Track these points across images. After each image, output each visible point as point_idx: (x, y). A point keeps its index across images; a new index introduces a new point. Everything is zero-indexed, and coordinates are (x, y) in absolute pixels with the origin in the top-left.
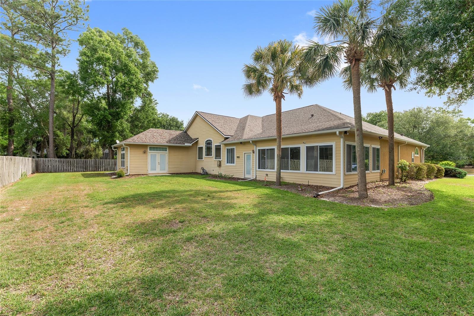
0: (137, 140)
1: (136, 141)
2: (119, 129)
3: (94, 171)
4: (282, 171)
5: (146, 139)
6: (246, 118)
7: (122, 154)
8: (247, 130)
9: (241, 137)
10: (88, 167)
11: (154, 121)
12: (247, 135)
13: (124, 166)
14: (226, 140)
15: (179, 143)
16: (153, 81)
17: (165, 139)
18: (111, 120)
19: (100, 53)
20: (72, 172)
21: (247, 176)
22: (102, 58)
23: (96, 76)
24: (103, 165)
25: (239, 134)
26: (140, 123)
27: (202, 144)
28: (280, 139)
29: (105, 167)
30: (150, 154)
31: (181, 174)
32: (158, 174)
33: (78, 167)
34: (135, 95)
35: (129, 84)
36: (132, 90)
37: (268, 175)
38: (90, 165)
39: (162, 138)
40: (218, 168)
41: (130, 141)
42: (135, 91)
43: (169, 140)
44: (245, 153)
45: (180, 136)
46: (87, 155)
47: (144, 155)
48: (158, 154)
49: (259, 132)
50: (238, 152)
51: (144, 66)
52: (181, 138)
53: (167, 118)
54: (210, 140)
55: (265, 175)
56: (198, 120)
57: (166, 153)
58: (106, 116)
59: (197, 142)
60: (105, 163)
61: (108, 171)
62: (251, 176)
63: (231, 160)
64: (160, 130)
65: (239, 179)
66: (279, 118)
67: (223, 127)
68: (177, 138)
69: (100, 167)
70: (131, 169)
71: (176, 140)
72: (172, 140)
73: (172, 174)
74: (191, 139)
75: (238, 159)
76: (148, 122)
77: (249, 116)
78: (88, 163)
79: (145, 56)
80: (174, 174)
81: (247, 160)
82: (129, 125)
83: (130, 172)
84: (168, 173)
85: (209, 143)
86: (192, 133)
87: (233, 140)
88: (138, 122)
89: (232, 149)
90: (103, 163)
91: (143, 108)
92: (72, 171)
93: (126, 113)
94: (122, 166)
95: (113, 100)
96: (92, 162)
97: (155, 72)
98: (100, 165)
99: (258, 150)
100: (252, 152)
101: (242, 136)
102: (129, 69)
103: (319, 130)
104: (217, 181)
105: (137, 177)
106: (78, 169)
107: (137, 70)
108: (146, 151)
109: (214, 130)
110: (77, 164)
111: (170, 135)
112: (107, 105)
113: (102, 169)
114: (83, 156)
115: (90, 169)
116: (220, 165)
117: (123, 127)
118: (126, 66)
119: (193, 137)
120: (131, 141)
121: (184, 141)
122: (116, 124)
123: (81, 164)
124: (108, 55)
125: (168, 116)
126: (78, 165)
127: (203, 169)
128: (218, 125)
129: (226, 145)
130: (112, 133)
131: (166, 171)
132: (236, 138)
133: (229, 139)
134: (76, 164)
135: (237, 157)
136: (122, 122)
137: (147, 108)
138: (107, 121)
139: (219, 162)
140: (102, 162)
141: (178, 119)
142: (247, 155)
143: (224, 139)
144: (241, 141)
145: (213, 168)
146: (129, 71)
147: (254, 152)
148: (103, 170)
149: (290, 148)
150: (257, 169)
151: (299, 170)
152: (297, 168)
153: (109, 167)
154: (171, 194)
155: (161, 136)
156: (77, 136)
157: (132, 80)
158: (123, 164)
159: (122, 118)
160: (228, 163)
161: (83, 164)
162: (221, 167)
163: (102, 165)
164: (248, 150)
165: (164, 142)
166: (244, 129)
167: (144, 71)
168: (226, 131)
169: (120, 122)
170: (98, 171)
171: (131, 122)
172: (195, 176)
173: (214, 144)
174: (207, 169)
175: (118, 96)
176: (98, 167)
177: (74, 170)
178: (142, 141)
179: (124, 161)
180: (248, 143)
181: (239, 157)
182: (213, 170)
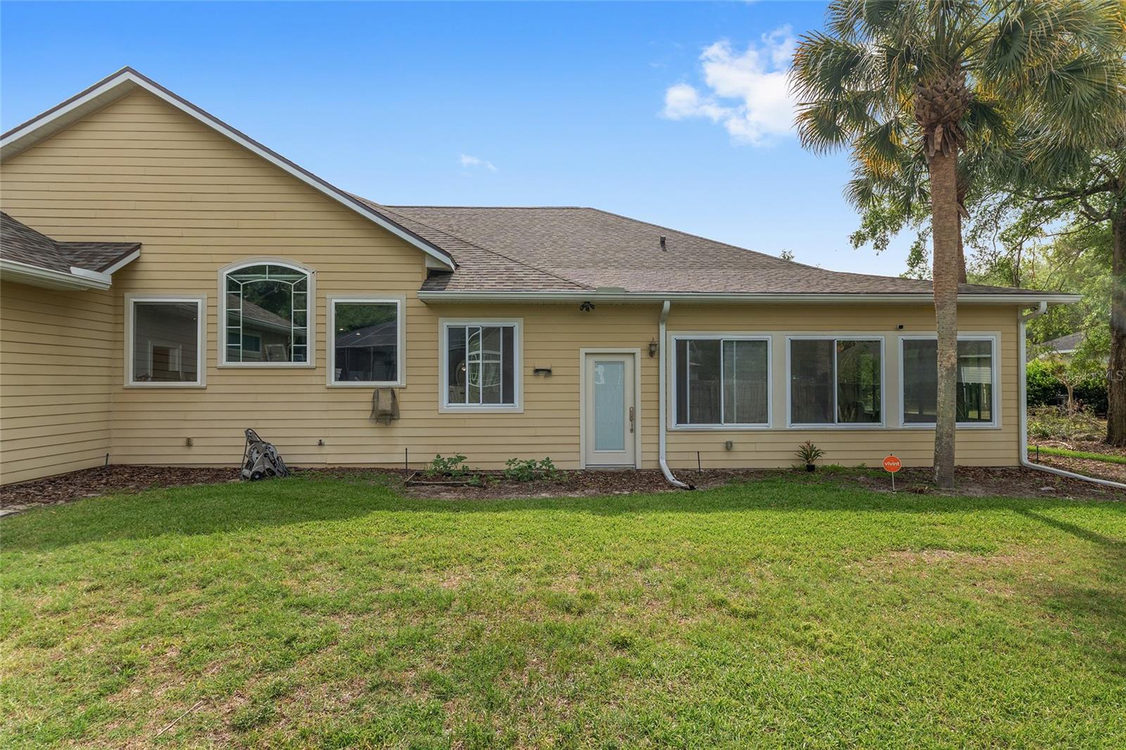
21: (599, 458)
37: (735, 447)
40: (368, 432)
44: (588, 355)
50: (541, 344)
54: (279, 270)
55: (720, 448)
59: (129, 268)
62: (633, 457)
63: (483, 381)
75: (545, 380)
89: (489, 331)
100: (638, 350)
116: (391, 414)
127: (260, 444)
135: (537, 371)
139: (387, 395)
142: (597, 363)
145: (320, 433)
149: (839, 343)
150: (673, 425)
160: (455, 399)
164: (612, 338)
173: (326, 295)
181: (548, 372)
182: (321, 444)
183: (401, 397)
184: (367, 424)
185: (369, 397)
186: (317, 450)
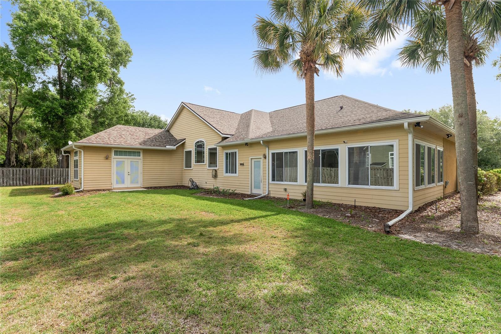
0: (96, 140)
1: (93, 141)
2: (77, 127)
3: (40, 184)
4: (315, 184)
5: (109, 139)
6: (249, 114)
7: (75, 160)
8: (252, 126)
9: (246, 137)
10: (31, 179)
11: (126, 118)
12: (254, 133)
13: (77, 178)
14: (225, 141)
15: (158, 145)
16: (125, 66)
17: (138, 139)
18: (63, 114)
19: (43, 16)
20: (6, 186)
21: (255, 191)
22: (46, 25)
23: (37, 50)
24: (54, 175)
25: (243, 132)
26: (107, 119)
27: (191, 147)
28: (313, 135)
29: (56, 179)
30: (115, 160)
31: (160, 187)
32: (128, 188)
33: (15, 179)
34: (97, 80)
35: (88, 65)
36: (94, 73)
37: (288, 190)
38: (34, 176)
39: (134, 139)
40: (213, 180)
41: (84, 142)
42: (98, 76)
43: (144, 141)
44: (252, 159)
45: (160, 136)
46: (35, 162)
47: (107, 162)
48: (127, 161)
49: (268, 131)
50: (242, 156)
51: (111, 44)
52: (162, 138)
53: (147, 116)
54: (201, 141)
55: (283, 190)
56: (184, 114)
57: (139, 160)
58: (54, 108)
59: (184, 144)
60: (56, 173)
61: (60, 184)
62: (262, 192)
63: (231, 167)
64: (132, 128)
65: (243, 196)
66: (311, 103)
67: (220, 123)
68: (155, 139)
69: (48, 179)
70: (85, 182)
71: (154, 141)
72: (147, 141)
73: (148, 188)
74: (176, 140)
75: (242, 167)
76: (117, 118)
77: (253, 111)
78: (31, 173)
79: (112, 31)
80: (151, 188)
81: (254, 168)
82: (90, 121)
83: (85, 186)
84: (143, 188)
85: (200, 146)
86: (176, 133)
87: (234, 140)
88: (104, 118)
89: (232, 153)
90: (54, 173)
91: (111, 100)
92: (5, 184)
93: (85, 106)
94: (75, 178)
95: (68, 87)
96: (37, 172)
97: (127, 52)
98: (48, 176)
99: (272, 153)
100: (262, 157)
101: (247, 134)
102: (89, 44)
103: (370, 123)
104: (212, 200)
105: (93, 194)
106: (15, 182)
107: (101, 46)
108: (110, 156)
109: (207, 127)
110: (13, 175)
111: (146, 134)
112: (58, 93)
113: (51, 181)
114: (29, 163)
115: (34, 181)
116: (215, 176)
117: (81, 124)
118: (84, 40)
119: (178, 138)
120: (86, 141)
121: (165, 143)
122: (71, 120)
123: (19, 175)
124: (55, 21)
125: (148, 114)
126: (15, 176)
127: (192, 182)
128: (212, 120)
129: (224, 147)
130: (66, 132)
131: (139, 184)
132: (238, 138)
133: (228, 139)
134: (11, 175)
135: (241, 164)
136: (80, 118)
137: (117, 100)
138: (57, 115)
139: (214, 171)
140: (51, 172)
141: (161, 118)
142: (254, 161)
143: (221, 140)
144: (246, 141)
145: (206, 180)
146: (89, 47)
147: (265, 158)
148: (53, 183)
149: (322, 150)
150: (271, 181)
151: (337, 182)
152: (334, 179)
153: (62, 178)
154: (132, 232)
155: (132, 135)
156: (17, 136)
157: (93, 60)
158: (76, 175)
159: (81, 112)
160: (227, 172)
161: (23, 174)
162: (218, 178)
163: (51, 176)
164: (257, 153)
165: (135, 144)
166: (248, 126)
167: (112, 50)
168: (224, 128)
169: (77, 118)
170: (46, 184)
171: (93, 118)
172: (180, 191)
173: (207, 146)
174: (198, 182)
175: (76, 82)
176: (45, 179)
177: (8, 184)
178: (103, 141)
179: (77, 170)
180: (258, 143)
181: (243, 164)
182: (206, 183)
183: (218, 172)
184: (211, 178)
185: (211, 172)
186: (205, 184)
